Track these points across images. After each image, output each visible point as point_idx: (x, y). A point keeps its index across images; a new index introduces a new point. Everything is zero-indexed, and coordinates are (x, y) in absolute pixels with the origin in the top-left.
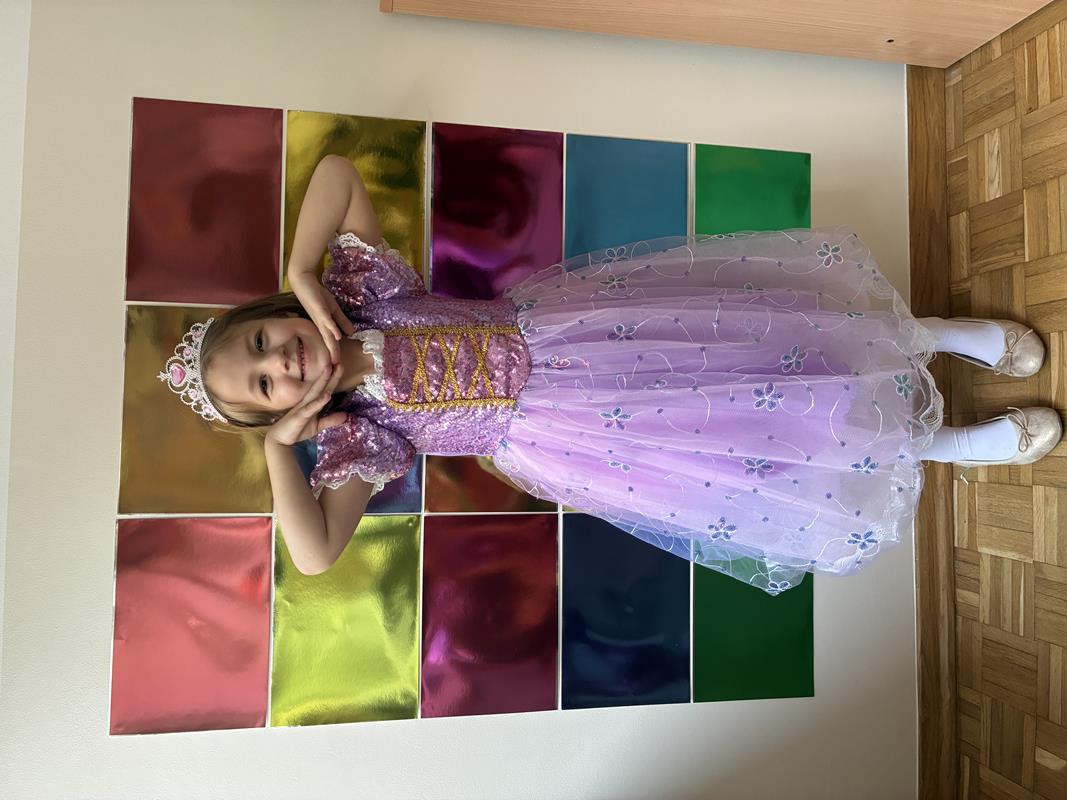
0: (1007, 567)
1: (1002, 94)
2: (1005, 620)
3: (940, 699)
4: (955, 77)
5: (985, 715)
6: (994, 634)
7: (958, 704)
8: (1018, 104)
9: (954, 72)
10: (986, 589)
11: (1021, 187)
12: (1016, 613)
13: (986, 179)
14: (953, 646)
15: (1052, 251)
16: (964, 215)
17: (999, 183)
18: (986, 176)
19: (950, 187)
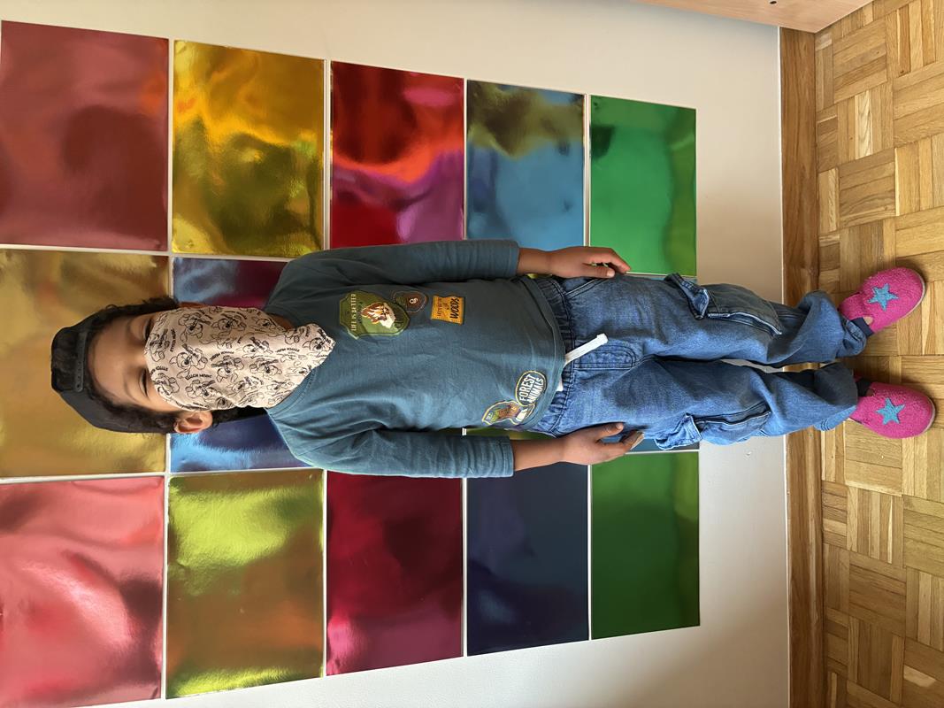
0: (876, 500)
1: (873, 57)
2: (872, 548)
3: (809, 620)
4: (825, 42)
5: (853, 635)
6: (862, 561)
7: (825, 623)
8: (890, 69)
9: (824, 36)
10: (853, 519)
11: (892, 146)
12: (884, 542)
13: (857, 138)
14: (820, 572)
15: (923, 206)
16: (833, 173)
17: (870, 142)
18: (857, 135)
19: (819, 146)
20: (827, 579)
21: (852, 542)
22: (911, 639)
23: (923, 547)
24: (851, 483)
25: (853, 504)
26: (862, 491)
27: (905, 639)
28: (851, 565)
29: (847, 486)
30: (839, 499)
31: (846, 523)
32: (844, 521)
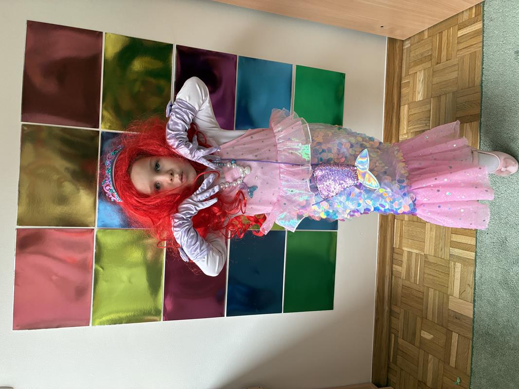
0: (414, 256)
1: (426, 55)
2: (411, 278)
3: (383, 310)
4: (407, 45)
5: (401, 316)
6: (407, 283)
7: (391, 312)
8: (432, 60)
9: (407, 42)
10: (405, 265)
11: (430, 97)
12: (416, 275)
13: (417, 92)
14: (390, 288)
16: (406, 106)
17: (422, 94)
18: (417, 90)
19: (402, 93)
21: (403, 275)
22: (424, 318)
23: (431, 277)
24: (405, 249)
25: (405, 258)
26: (409, 252)
27: (422, 318)
28: (403, 285)
29: (403, 250)
30: (399, 255)
31: (401, 266)
32: (401, 265)
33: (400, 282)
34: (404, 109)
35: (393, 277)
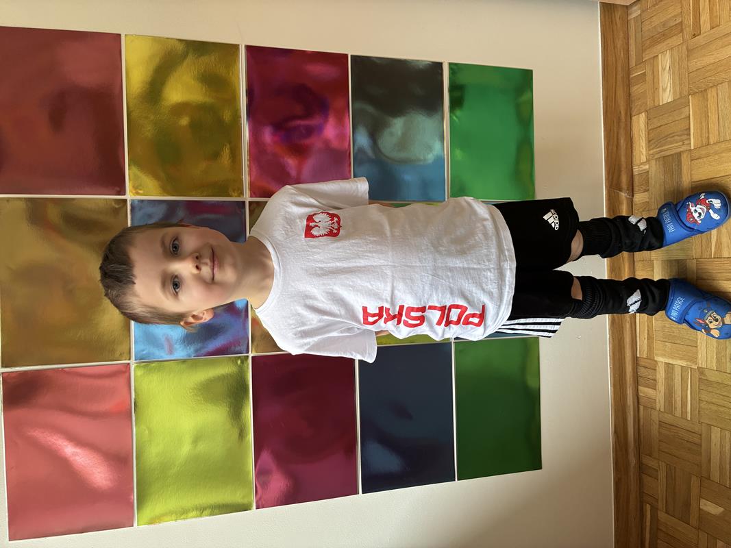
0: (678, 371)
1: (672, 24)
2: (676, 409)
5: (662, 475)
6: (668, 418)
8: (685, 32)
9: (635, 8)
10: (661, 386)
11: (687, 93)
12: (684, 404)
13: (661, 88)
14: (637, 427)
15: (712, 141)
16: (643, 116)
17: (670, 91)
18: (660, 85)
19: (632, 94)
20: (642, 432)
21: (660, 404)
22: (705, 478)
23: (714, 408)
24: (659, 359)
25: (661, 375)
26: (667, 365)
27: (701, 478)
28: (660, 421)
29: (656, 361)
30: (650, 371)
31: (655, 389)
32: (654, 387)
33: (655, 416)
34: (638, 122)
35: (641, 408)
